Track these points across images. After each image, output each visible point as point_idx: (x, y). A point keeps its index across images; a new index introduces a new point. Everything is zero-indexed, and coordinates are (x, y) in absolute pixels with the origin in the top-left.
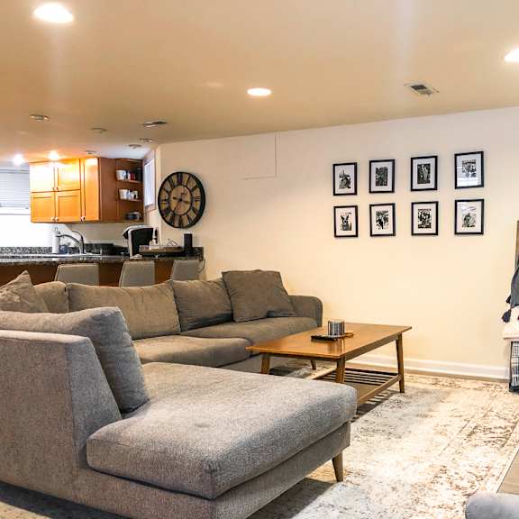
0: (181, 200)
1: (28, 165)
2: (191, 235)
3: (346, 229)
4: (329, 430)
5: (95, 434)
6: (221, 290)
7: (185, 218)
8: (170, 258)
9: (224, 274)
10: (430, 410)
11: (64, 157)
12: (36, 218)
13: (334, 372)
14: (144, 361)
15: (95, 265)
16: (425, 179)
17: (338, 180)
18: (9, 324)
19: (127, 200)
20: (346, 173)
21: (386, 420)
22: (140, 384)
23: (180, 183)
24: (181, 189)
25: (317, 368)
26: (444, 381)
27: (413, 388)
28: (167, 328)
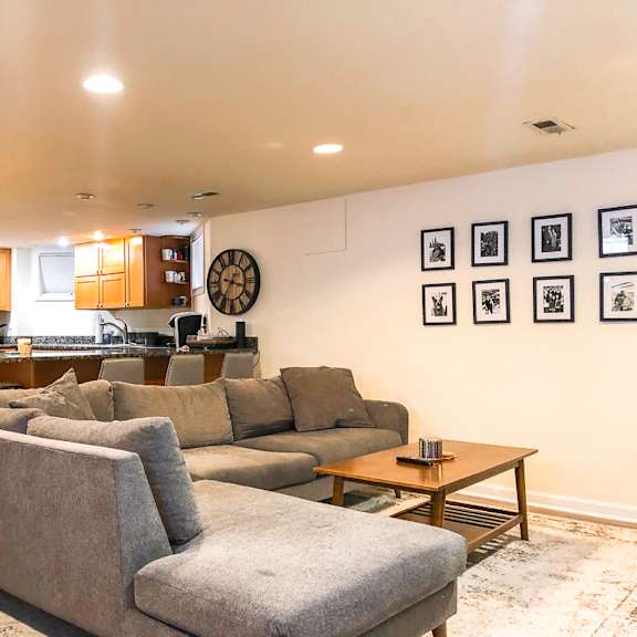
0: (232, 282)
1: (73, 246)
2: (243, 323)
3: (440, 314)
4: (429, 591)
5: (143, 570)
6: (280, 392)
7: (237, 303)
8: (221, 351)
9: (282, 371)
10: (569, 570)
11: (109, 237)
12: (80, 304)
13: (427, 504)
14: (195, 478)
15: (140, 360)
16: (554, 245)
17: (428, 251)
18: (55, 433)
19: (174, 283)
20: (439, 241)
21: (503, 578)
22: (193, 511)
23: (232, 262)
24: (233, 269)
25: (402, 496)
26: (589, 527)
27: (541, 534)
28: (219, 437)
